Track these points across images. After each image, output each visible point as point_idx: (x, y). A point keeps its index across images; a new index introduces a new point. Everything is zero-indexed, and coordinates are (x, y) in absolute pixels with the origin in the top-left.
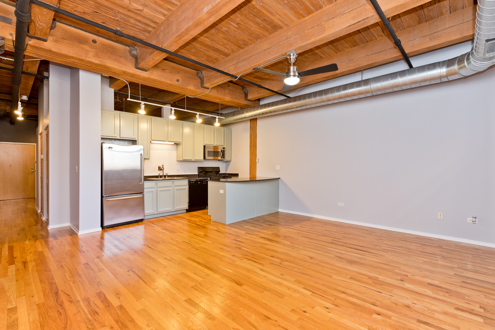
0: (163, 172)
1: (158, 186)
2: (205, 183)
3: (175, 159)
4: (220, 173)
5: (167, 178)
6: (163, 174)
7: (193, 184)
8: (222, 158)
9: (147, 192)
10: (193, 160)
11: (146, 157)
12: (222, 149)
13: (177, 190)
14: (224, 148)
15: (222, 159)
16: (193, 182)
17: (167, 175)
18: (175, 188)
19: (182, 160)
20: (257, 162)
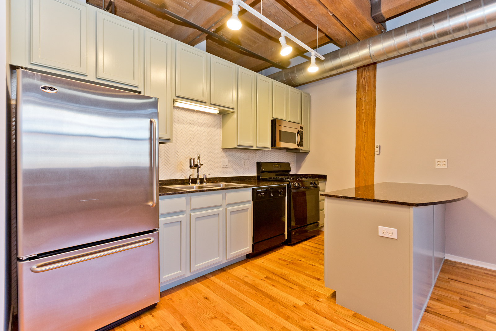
0: (198, 172)
1: (192, 207)
2: (280, 194)
3: (219, 146)
4: (290, 173)
5: (205, 184)
6: (198, 176)
7: (262, 197)
8: (298, 146)
9: (167, 224)
10: (255, 148)
11: (164, 135)
12: (300, 130)
13: (232, 212)
14: (302, 128)
15: (300, 148)
16: (262, 194)
17: (207, 179)
18: (228, 208)
19: (236, 147)
20: (376, 153)
